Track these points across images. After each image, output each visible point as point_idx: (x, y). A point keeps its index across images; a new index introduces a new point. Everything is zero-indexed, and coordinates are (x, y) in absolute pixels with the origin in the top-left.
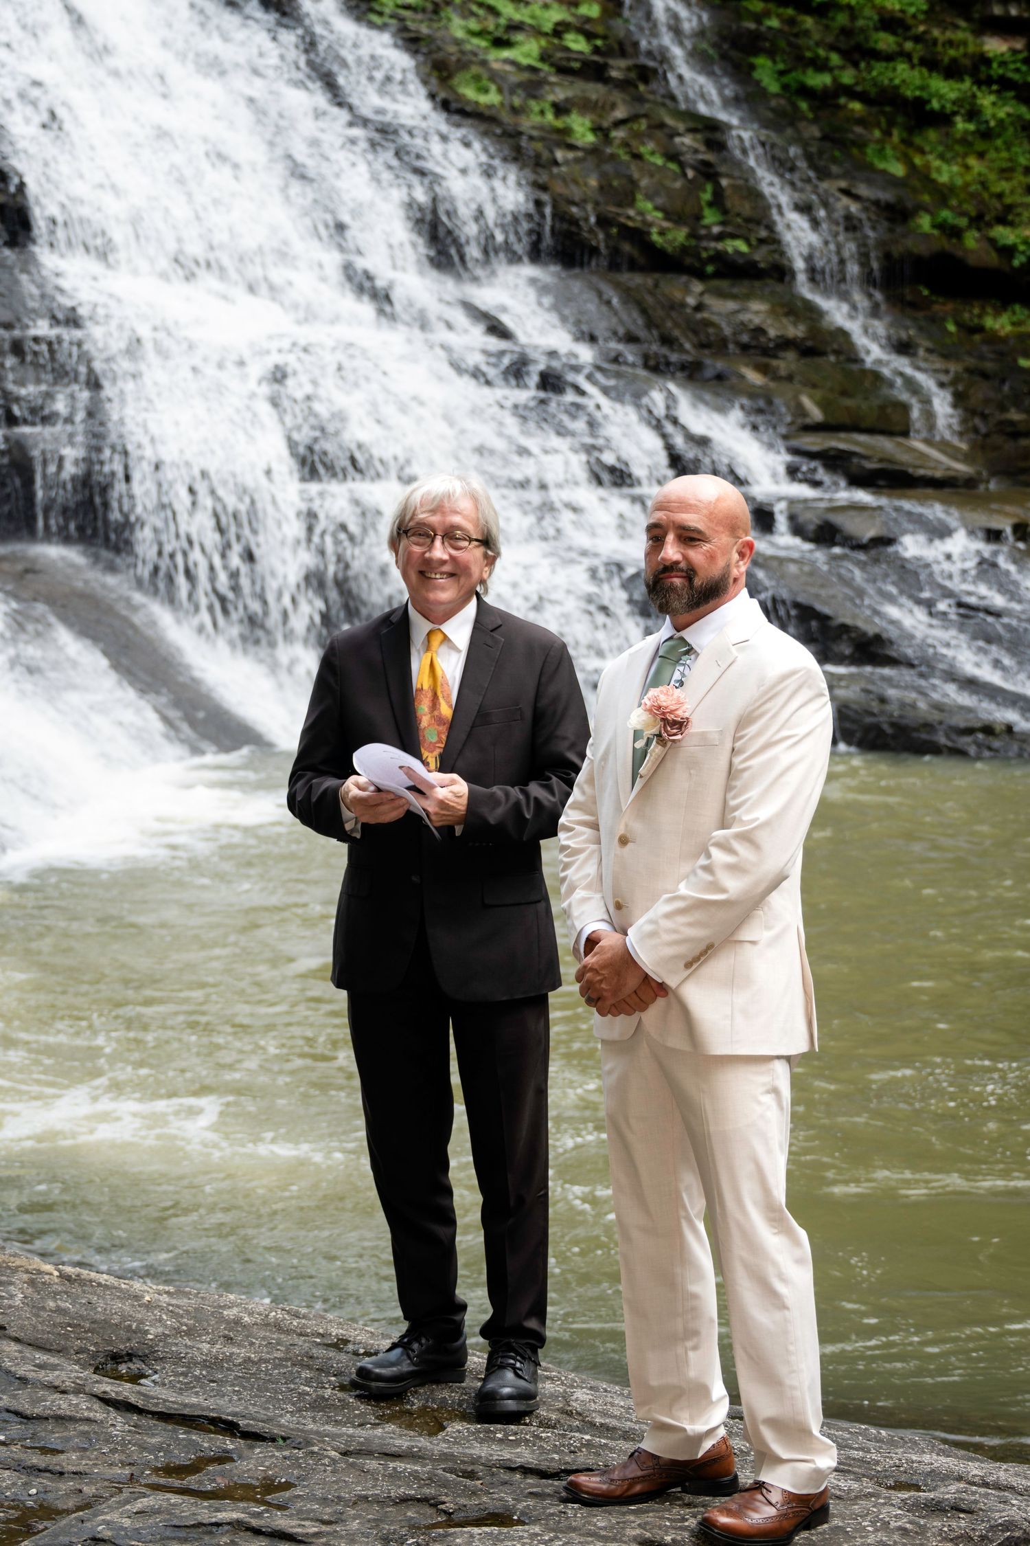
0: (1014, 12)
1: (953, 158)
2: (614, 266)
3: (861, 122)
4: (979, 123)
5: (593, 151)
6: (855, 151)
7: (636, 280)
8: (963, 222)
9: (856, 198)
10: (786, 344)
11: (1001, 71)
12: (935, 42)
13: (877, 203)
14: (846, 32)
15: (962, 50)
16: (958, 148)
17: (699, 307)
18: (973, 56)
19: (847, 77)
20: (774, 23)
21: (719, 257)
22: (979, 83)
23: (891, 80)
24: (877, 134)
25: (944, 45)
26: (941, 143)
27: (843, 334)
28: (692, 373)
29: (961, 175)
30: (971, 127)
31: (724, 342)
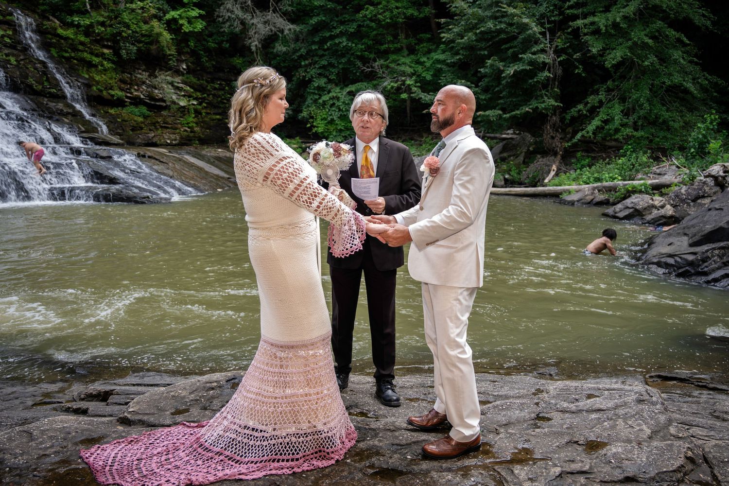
0: (109, 44)
1: (99, 75)
2: (25, 93)
3: (77, 65)
4: (104, 67)
5: (16, 66)
6: (77, 71)
7: (32, 97)
8: (103, 89)
9: (79, 82)
10: (68, 113)
11: (108, 57)
12: (92, 49)
13: (83, 83)
14: (71, 44)
15: (99, 51)
16: (99, 73)
17: (47, 104)
18: (101, 53)
19: (73, 55)
20: (54, 41)
21: (50, 93)
22: (103, 59)
23: (83, 56)
24: (81, 68)
25: (94, 49)
26: (95, 71)
27: (80, 112)
28: (50, 118)
29: (101, 79)
30: (102, 68)
31: (54, 112)
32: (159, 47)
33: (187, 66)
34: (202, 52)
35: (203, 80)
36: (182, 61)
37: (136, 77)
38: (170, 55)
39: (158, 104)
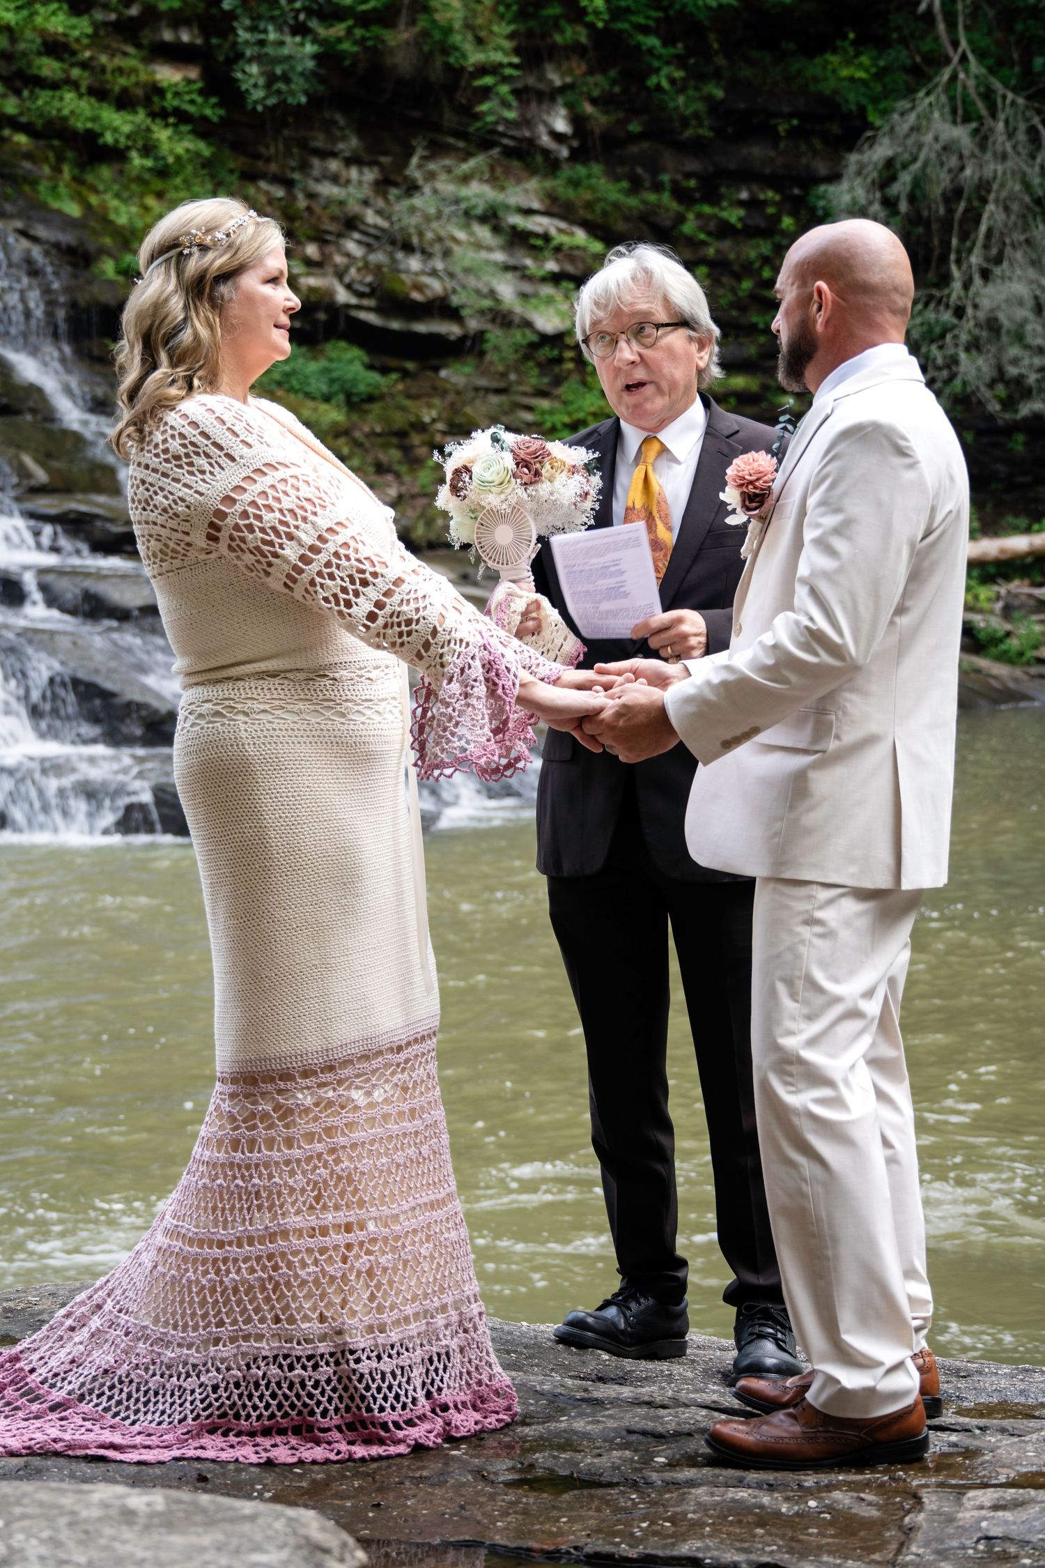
0: (185, 37)
1: (130, 197)
3: (28, 156)
4: (156, 159)
6: (27, 189)
9: (35, 239)
11: (176, 103)
12: (103, 70)
13: (57, 245)
14: (5, 56)
15: (133, 79)
16: (134, 187)
18: (145, 85)
19: (10, 106)
22: (153, 115)
23: (59, 110)
24: (47, 170)
25: (113, 71)
26: (115, 181)
29: (141, 216)
30: (149, 163)
32: (425, 34)
33: (577, 120)
34: (652, 41)
35: (658, 187)
36: (549, 96)
37: (312, 196)
38: (483, 70)
39: (421, 328)
